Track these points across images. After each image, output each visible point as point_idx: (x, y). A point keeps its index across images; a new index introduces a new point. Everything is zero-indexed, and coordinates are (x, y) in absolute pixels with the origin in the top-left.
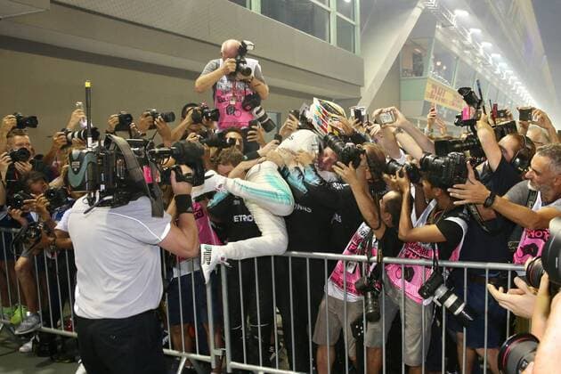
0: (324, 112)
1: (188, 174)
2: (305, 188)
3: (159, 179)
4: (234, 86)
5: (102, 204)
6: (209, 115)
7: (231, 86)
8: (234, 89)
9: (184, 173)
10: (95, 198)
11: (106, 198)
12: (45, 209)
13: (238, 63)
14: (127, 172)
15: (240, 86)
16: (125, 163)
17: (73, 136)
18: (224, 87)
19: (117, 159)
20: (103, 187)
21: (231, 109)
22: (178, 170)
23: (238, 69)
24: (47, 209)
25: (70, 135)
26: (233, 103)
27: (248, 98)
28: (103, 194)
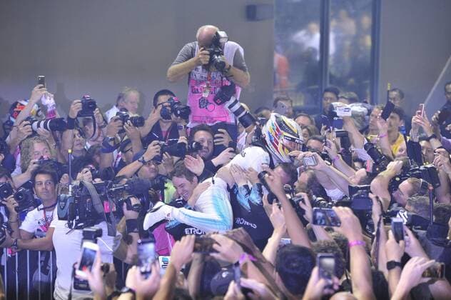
0: (277, 129)
1: (136, 205)
2: (248, 205)
3: (115, 209)
4: (209, 75)
5: (77, 228)
6: (179, 112)
7: (205, 75)
8: (209, 79)
9: (133, 204)
10: (72, 223)
11: (79, 225)
12: (14, 209)
13: (212, 54)
14: (93, 207)
15: (216, 75)
16: (92, 201)
17: (38, 126)
18: (198, 76)
19: (87, 199)
20: (78, 218)
21: (204, 102)
22: (128, 201)
23: (212, 61)
24: (16, 210)
25: (35, 124)
26: (205, 95)
27: (224, 88)
28: (78, 222)
